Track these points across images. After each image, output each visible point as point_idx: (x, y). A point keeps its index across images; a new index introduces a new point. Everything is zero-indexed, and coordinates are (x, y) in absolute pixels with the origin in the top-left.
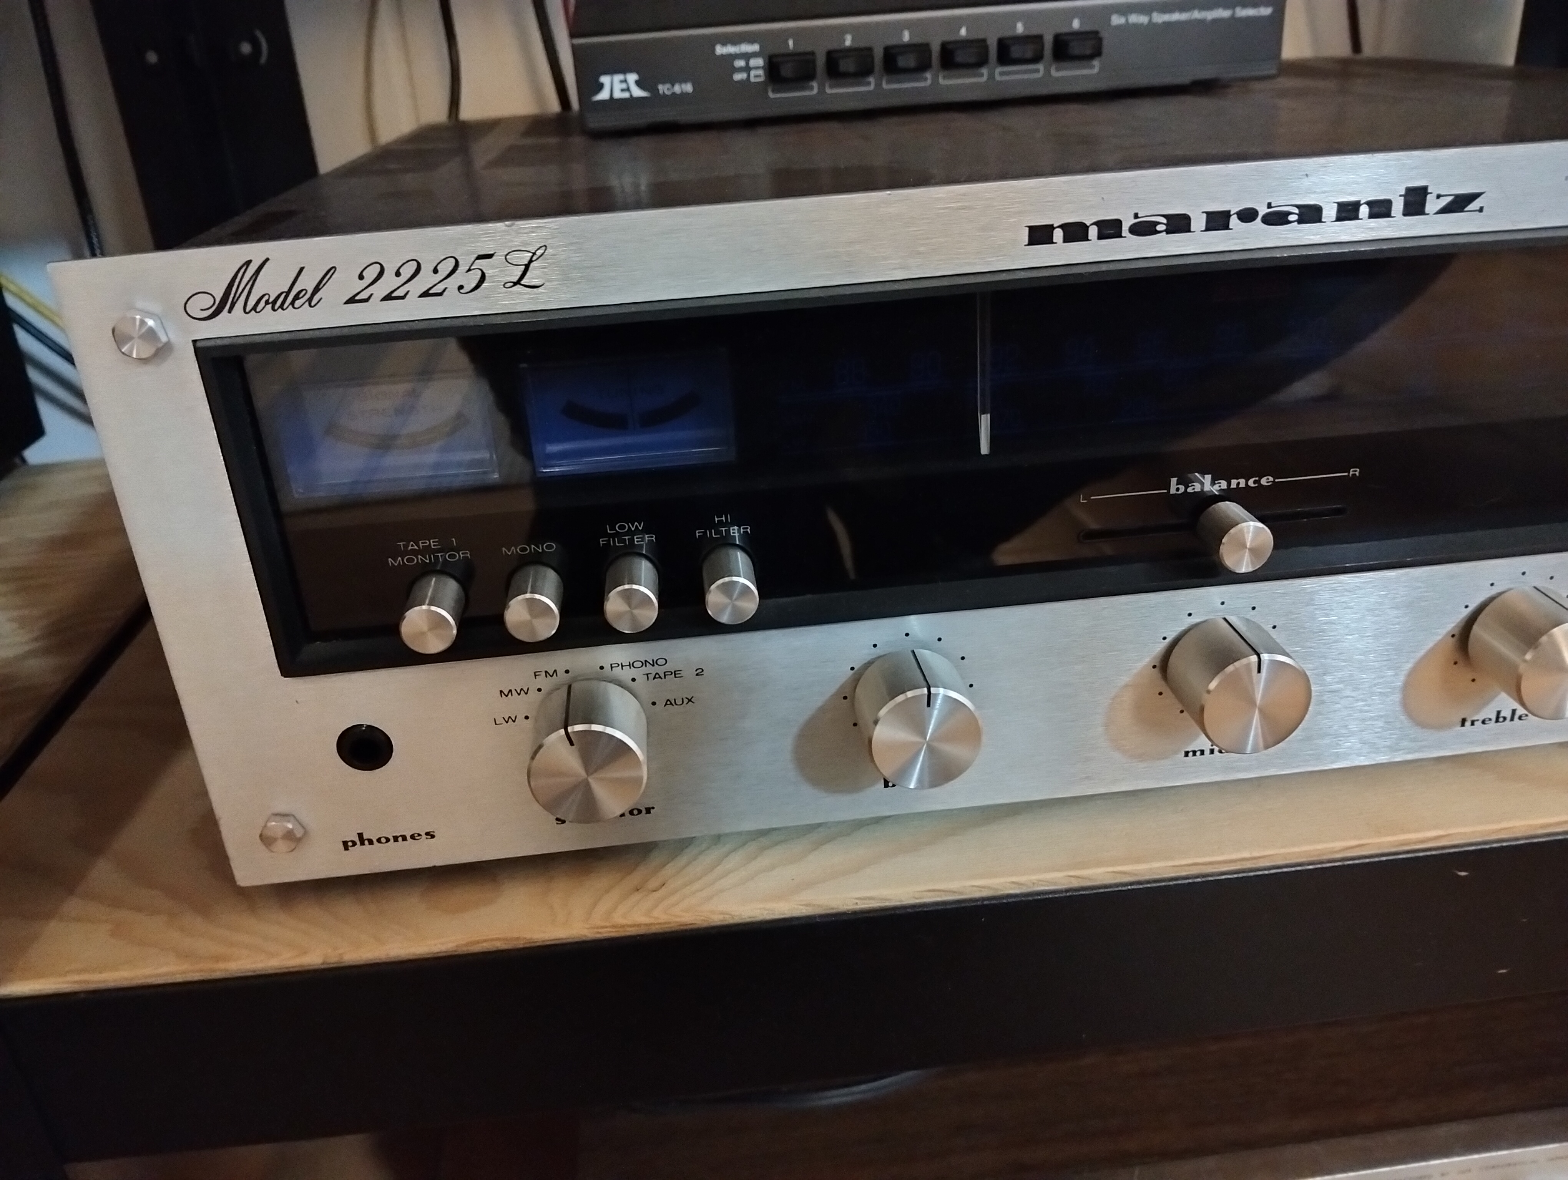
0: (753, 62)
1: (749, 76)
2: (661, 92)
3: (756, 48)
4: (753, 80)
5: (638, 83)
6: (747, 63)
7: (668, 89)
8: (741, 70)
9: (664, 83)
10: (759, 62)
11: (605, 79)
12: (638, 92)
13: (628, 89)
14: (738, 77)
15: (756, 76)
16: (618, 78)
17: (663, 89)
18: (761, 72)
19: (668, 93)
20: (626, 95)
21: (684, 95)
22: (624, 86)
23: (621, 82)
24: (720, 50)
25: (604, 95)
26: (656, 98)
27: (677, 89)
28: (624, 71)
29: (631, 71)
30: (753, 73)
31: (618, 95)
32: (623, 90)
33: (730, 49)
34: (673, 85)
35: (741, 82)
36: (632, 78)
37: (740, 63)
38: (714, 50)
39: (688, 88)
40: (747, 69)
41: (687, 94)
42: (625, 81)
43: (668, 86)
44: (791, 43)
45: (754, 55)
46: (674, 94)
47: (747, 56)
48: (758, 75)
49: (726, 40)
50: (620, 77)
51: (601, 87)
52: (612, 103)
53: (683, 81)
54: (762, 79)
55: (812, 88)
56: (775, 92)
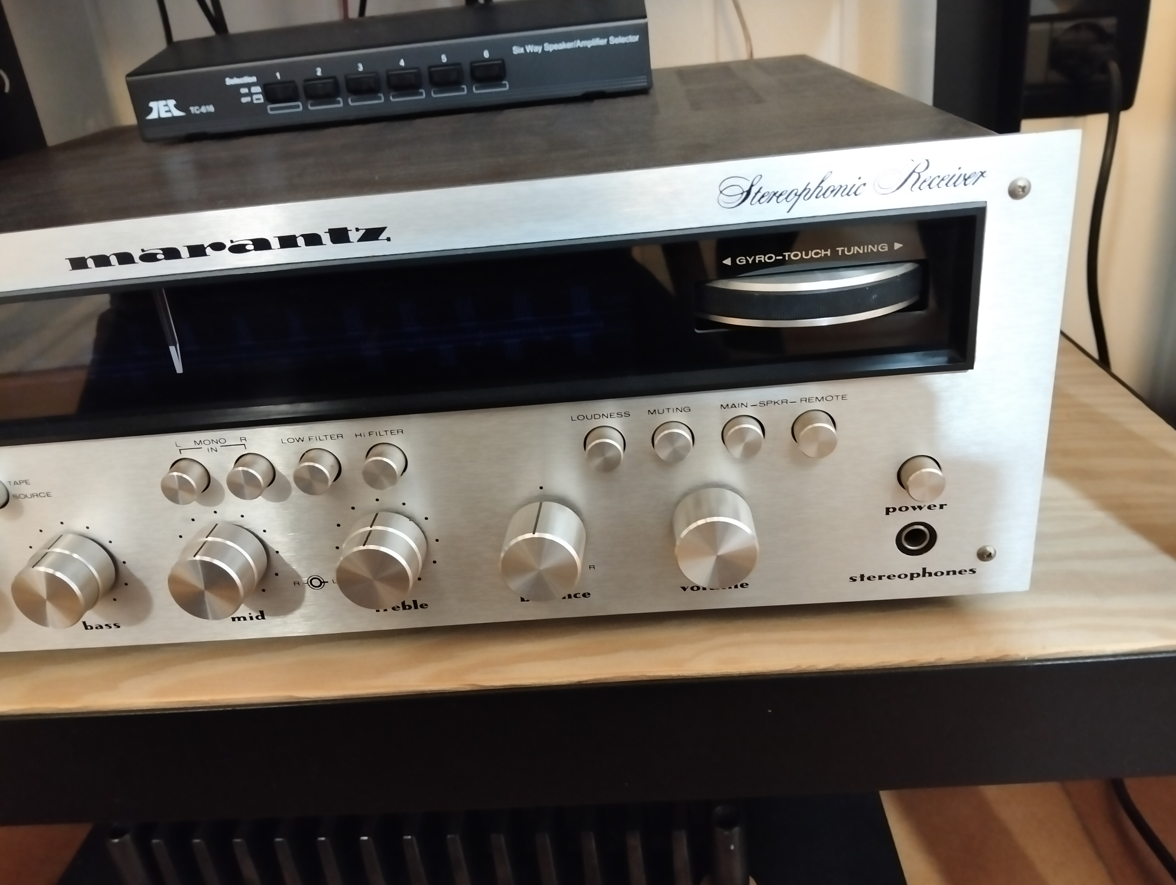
2: (193, 112)
3: (254, 79)
4: (255, 102)
5: (176, 106)
6: (250, 90)
7: (197, 110)
8: (245, 95)
10: (257, 89)
13: (169, 111)
14: (244, 100)
16: (162, 103)
17: (194, 110)
19: (198, 112)
20: (169, 115)
21: (209, 114)
22: (167, 109)
23: (165, 106)
26: (190, 117)
27: (204, 109)
30: (255, 97)
31: (164, 115)
32: (166, 111)
34: (200, 107)
35: (247, 103)
36: (172, 103)
37: (244, 91)
38: (225, 82)
39: (211, 109)
40: (250, 94)
41: (211, 113)
42: (167, 105)
43: (197, 107)
44: (278, 75)
46: (201, 113)
47: (249, 86)
48: (259, 99)
49: (233, 74)
52: (160, 121)
53: (206, 104)
54: (262, 101)
55: (298, 107)
56: (272, 109)
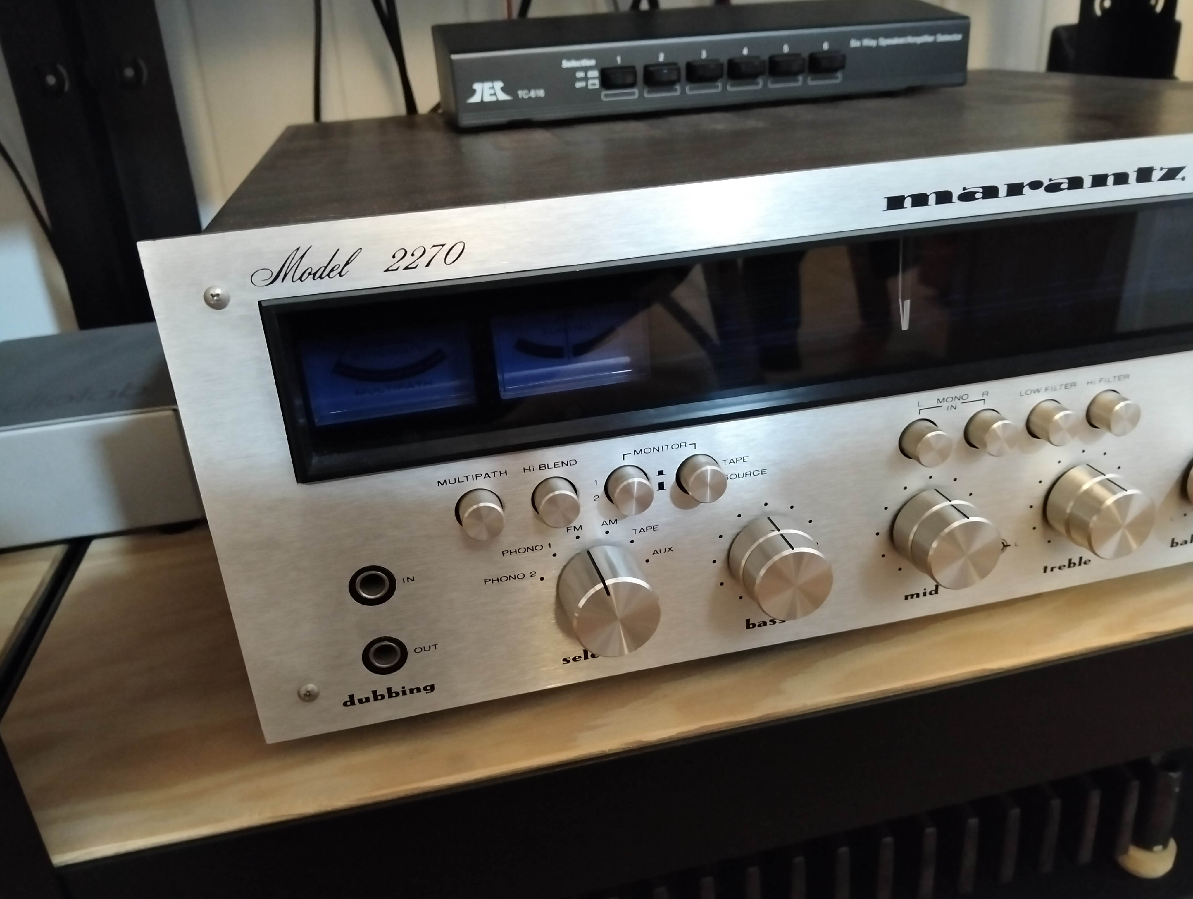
2: (520, 97)
3: (592, 62)
4: (590, 87)
5: (503, 89)
6: (586, 74)
7: (526, 94)
8: (581, 79)
10: (595, 73)
13: (495, 94)
14: (579, 85)
16: (488, 85)
17: (522, 94)
19: (526, 97)
20: (494, 99)
21: (537, 99)
22: (492, 92)
23: (490, 88)
26: (516, 102)
27: (533, 94)
30: (590, 82)
31: (487, 98)
32: (491, 95)
34: (529, 91)
35: (581, 89)
36: (499, 85)
37: (580, 74)
38: (561, 64)
39: (541, 93)
40: (586, 79)
41: (540, 98)
42: (493, 88)
43: (526, 91)
44: (619, 59)
46: (530, 98)
47: (586, 69)
48: (595, 83)
49: (570, 56)
52: (482, 105)
53: (537, 87)
54: (597, 86)
55: (633, 94)
56: (607, 96)
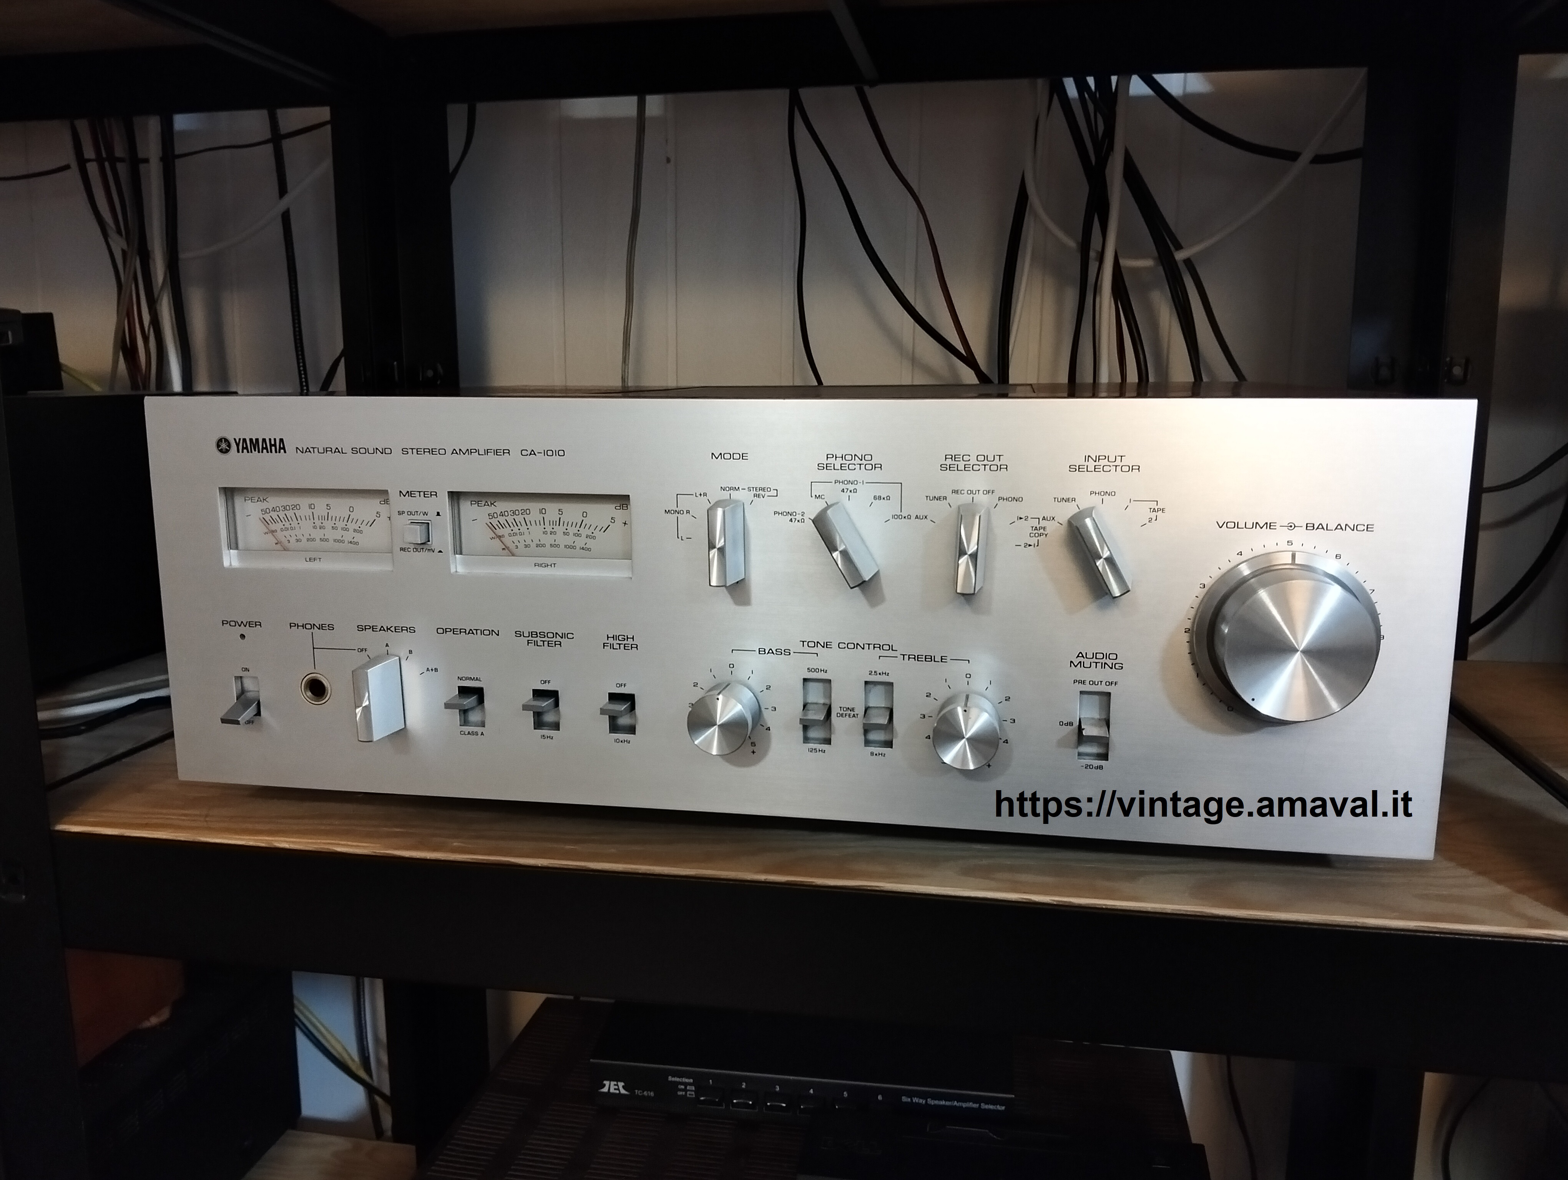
0: (688, 1088)
1: (686, 1093)
9: (638, 1090)
11: (607, 1083)
12: (623, 1091)
15: (689, 1095)
18: (693, 1093)
24: (670, 1078)
25: (605, 1090)
28: (618, 1080)
29: (621, 1081)
33: (677, 1079)
45: (690, 1084)
50: (616, 1083)
51: (604, 1085)
